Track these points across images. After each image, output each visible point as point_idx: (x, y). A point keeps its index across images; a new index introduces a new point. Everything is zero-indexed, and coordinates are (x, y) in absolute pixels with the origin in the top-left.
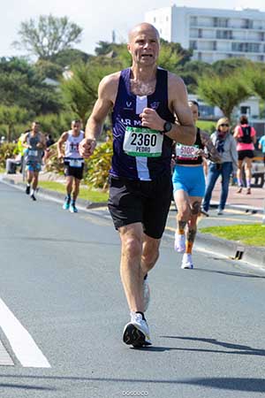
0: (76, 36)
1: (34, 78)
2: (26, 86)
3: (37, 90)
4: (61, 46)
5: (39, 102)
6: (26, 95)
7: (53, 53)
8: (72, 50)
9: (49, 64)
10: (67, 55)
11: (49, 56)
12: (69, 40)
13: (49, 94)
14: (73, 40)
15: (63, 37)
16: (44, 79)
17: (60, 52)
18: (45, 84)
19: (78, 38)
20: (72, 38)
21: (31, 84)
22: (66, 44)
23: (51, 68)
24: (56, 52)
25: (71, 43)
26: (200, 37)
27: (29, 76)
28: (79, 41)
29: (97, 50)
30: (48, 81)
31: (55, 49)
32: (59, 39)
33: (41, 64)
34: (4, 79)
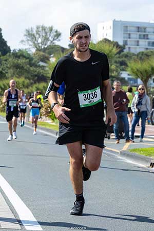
0: (58, 38)
1: (33, 62)
2: (28, 66)
3: (35, 69)
4: (49, 43)
5: (36, 76)
6: (28, 71)
7: (44, 48)
8: (55, 45)
9: (42, 53)
10: (52, 48)
11: (41, 49)
12: (54, 40)
13: (42, 71)
14: (56, 40)
15: (50, 38)
16: (38, 62)
17: (48, 46)
18: (39, 65)
19: (59, 38)
20: (56, 38)
21: (31, 65)
22: (52, 42)
23: (43, 56)
24: (46, 46)
26: (129, 38)
27: (30, 61)
28: (59, 40)
29: (70, 45)
30: (41, 64)
31: (45, 45)
32: (47, 39)
33: (37, 53)
34: (15, 62)
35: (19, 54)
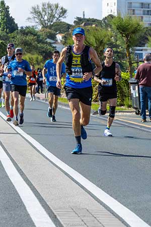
0: (63, 15)
1: (41, 38)
2: (36, 43)
3: (42, 45)
4: (55, 20)
5: (43, 52)
6: (36, 48)
7: (50, 24)
8: (61, 22)
9: (48, 30)
10: (58, 25)
11: (48, 26)
12: (60, 17)
13: (49, 47)
15: (56, 15)
16: (46, 39)
17: (54, 23)
18: (47, 41)
19: (65, 15)
20: (61, 15)
21: (39, 41)
22: (58, 19)
23: (49, 32)
24: (52, 23)
25: (61, 18)
26: (134, 14)
27: (38, 37)
28: (65, 17)
29: (75, 22)
30: (49, 40)
31: (52, 22)
32: (54, 17)
33: (43, 30)
34: (24, 39)
35: (26, 31)
